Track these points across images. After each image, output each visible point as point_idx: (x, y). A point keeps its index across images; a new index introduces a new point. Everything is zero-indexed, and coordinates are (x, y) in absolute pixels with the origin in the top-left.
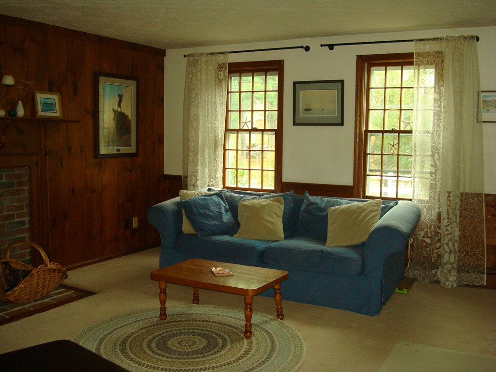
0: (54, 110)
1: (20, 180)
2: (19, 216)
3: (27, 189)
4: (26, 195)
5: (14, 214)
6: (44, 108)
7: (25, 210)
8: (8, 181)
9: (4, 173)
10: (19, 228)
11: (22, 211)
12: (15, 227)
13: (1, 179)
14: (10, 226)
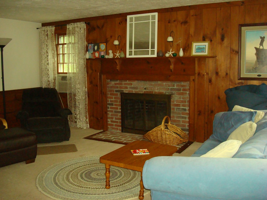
0: (204, 51)
1: (184, 88)
2: (183, 106)
3: (188, 93)
4: (187, 96)
5: (180, 104)
6: (197, 50)
7: (187, 103)
8: (177, 88)
9: (175, 84)
10: (183, 112)
11: (184, 104)
12: (181, 111)
13: (174, 86)
14: (178, 110)
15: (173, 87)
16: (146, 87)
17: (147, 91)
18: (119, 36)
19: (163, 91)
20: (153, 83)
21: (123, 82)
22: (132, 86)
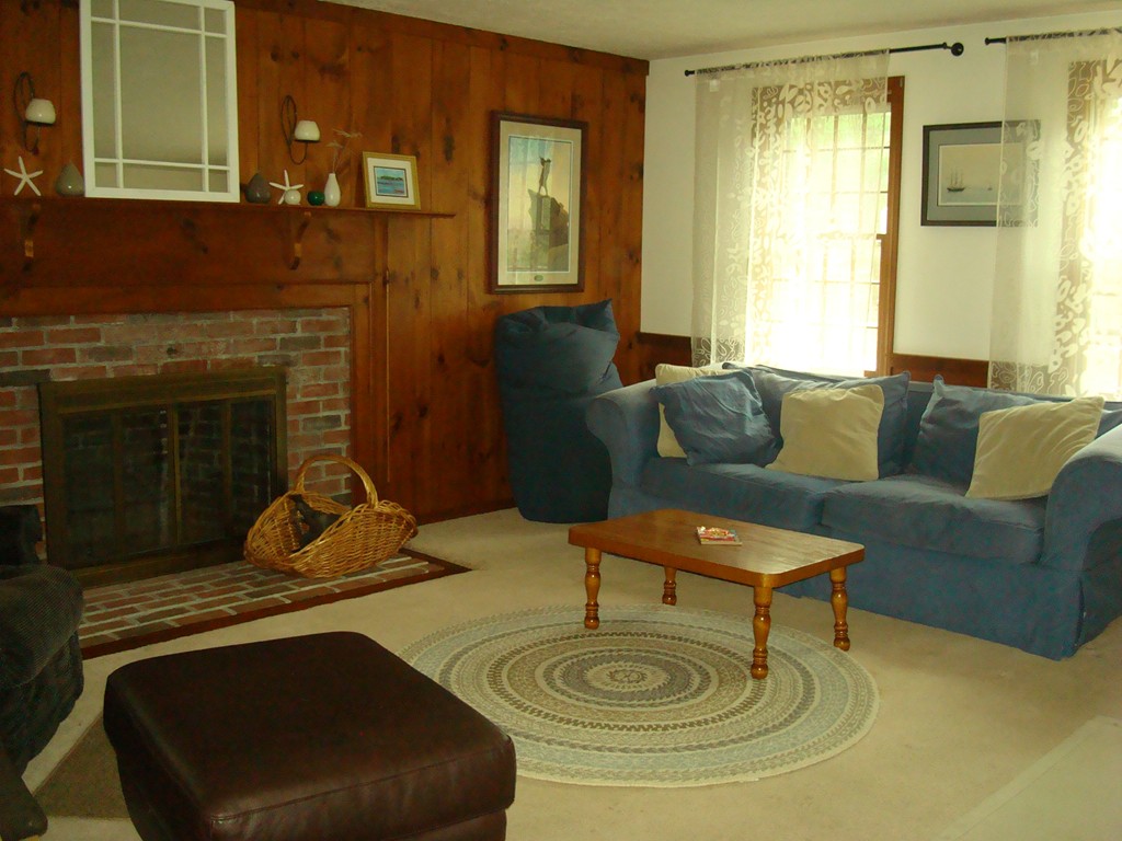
0: (402, 192)
1: (331, 334)
2: (330, 405)
3: (346, 352)
4: (342, 364)
5: (318, 401)
6: (383, 187)
7: (341, 395)
8: (307, 335)
9: (299, 320)
10: (327, 430)
11: (334, 397)
12: (319, 429)
13: (294, 330)
14: (309, 425)
15: (292, 335)
16: (171, 342)
17: (177, 363)
18: (24, 74)
19: (250, 355)
20: (204, 322)
21: (46, 329)
22: (102, 344)
